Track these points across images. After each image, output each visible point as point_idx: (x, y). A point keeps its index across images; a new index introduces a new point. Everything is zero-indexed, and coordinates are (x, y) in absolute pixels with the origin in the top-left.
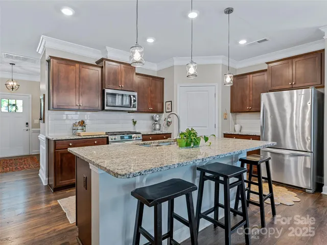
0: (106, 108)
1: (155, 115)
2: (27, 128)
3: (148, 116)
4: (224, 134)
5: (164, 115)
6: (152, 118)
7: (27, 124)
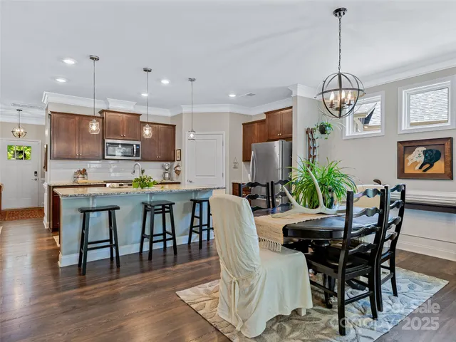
0: (106, 157)
1: (164, 163)
2: (36, 177)
3: (159, 164)
4: (233, 183)
5: (176, 164)
6: (163, 167)
7: (36, 172)
